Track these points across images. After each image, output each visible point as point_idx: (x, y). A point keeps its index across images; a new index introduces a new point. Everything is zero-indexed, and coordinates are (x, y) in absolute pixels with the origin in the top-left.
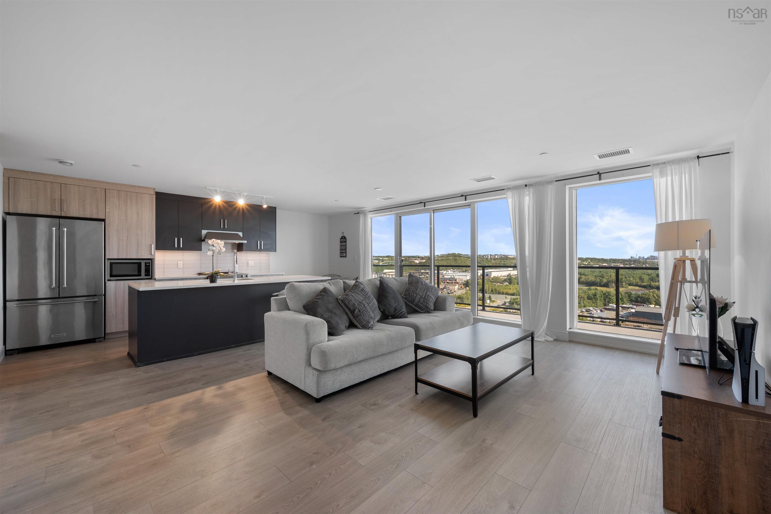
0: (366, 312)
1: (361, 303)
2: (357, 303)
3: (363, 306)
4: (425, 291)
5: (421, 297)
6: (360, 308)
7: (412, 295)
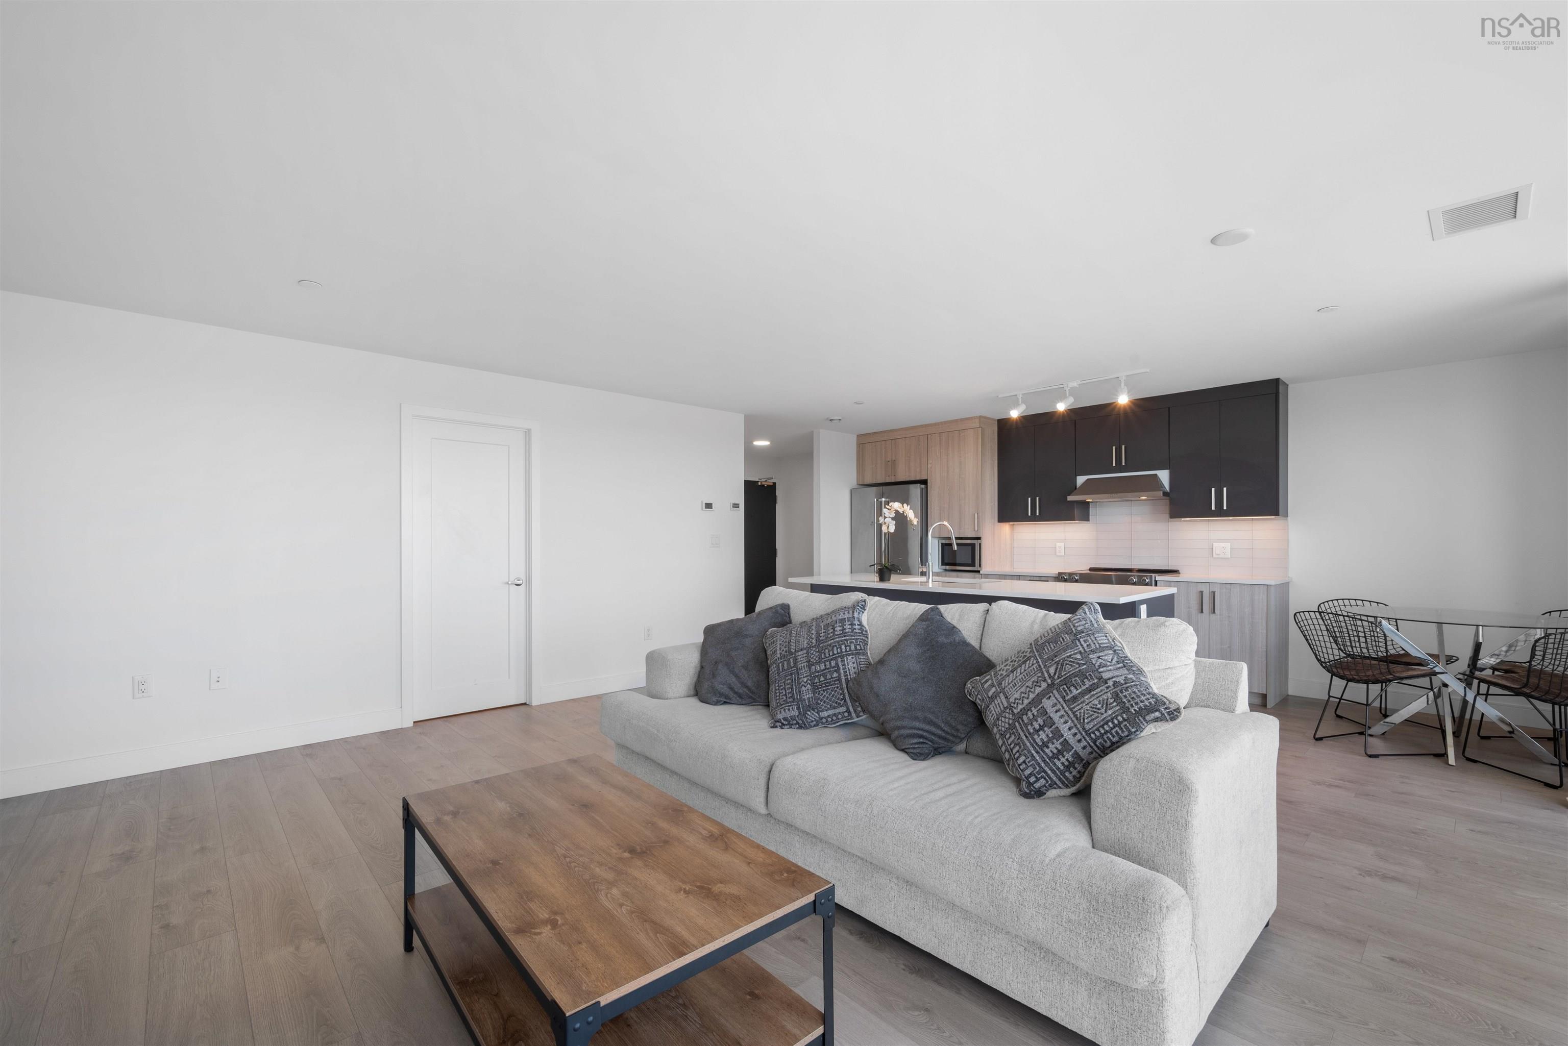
0: (789, 681)
1: (791, 653)
2: (783, 651)
3: (792, 665)
4: (1038, 690)
5: (1010, 707)
6: (783, 666)
7: (986, 686)
